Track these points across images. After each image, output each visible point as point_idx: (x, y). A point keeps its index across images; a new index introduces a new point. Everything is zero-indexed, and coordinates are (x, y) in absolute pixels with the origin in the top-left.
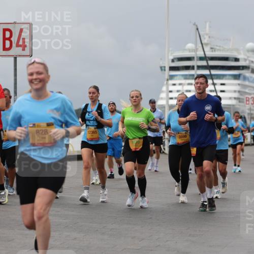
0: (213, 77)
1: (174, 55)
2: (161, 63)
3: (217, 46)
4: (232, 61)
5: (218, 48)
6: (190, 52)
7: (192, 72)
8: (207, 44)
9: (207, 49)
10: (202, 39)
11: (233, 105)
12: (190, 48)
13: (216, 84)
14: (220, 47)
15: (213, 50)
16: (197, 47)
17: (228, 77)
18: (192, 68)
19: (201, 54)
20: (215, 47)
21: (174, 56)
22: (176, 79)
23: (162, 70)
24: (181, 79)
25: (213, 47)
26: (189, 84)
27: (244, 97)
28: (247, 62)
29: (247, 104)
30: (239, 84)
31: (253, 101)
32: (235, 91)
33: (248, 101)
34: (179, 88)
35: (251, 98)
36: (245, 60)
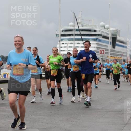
0: (83, 40)
2: (56, 32)
3: (85, 24)
4: (93, 32)
5: (86, 25)
6: (71, 27)
7: (72, 37)
8: (80, 23)
9: (80, 25)
10: (77, 20)
12: (71, 25)
14: (86, 24)
15: (83, 26)
16: (75, 24)
18: (72, 35)
19: (77, 28)
21: (63, 29)
22: (64, 41)
23: (57, 36)
24: (66, 41)
25: (82, 24)
26: (71, 43)
27: (99, 50)
28: (101, 32)
29: (100, 54)
30: (96, 44)
31: (104, 52)
32: (94, 47)
33: (101, 52)
34: (66, 45)
35: (103, 51)
36: (100, 31)
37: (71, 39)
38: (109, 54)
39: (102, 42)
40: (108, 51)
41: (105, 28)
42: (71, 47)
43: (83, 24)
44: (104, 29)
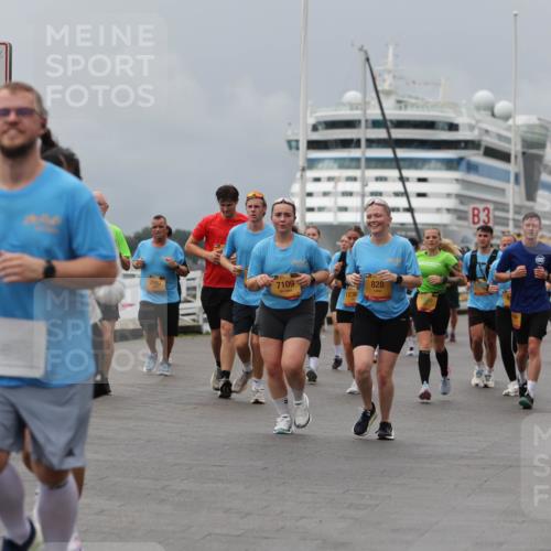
0: (402, 164)
1: (318, 114)
2: (289, 133)
3: (410, 97)
4: (443, 129)
5: (413, 101)
6: (352, 109)
7: (354, 153)
8: (388, 93)
9: (388, 104)
10: (377, 83)
11: (445, 225)
12: (351, 101)
13: (408, 179)
14: (417, 98)
15: (403, 105)
16: (367, 99)
17: (433, 164)
18: (357, 143)
19: (375, 113)
20: (405, 99)
21: (317, 117)
22: (322, 169)
23: (290, 147)
24: (332, 168)
25: (401, 99)
26: (349, 179)
27: (468, 208)
28: (476, 132)
29: (474, 223)
30: (457, 180)
31: (488, 216)
32: (449, 195)
33: (478, 216)
34: (328, 186)
35: (484, 210)
36: (472, 128)
37: (352, 159)
38: (511, 223)
39: (482, 175)
40: (508, 211)
41: (493, 115)
42: (350, 194)
43: (403, 97)
44: (490, 119)
